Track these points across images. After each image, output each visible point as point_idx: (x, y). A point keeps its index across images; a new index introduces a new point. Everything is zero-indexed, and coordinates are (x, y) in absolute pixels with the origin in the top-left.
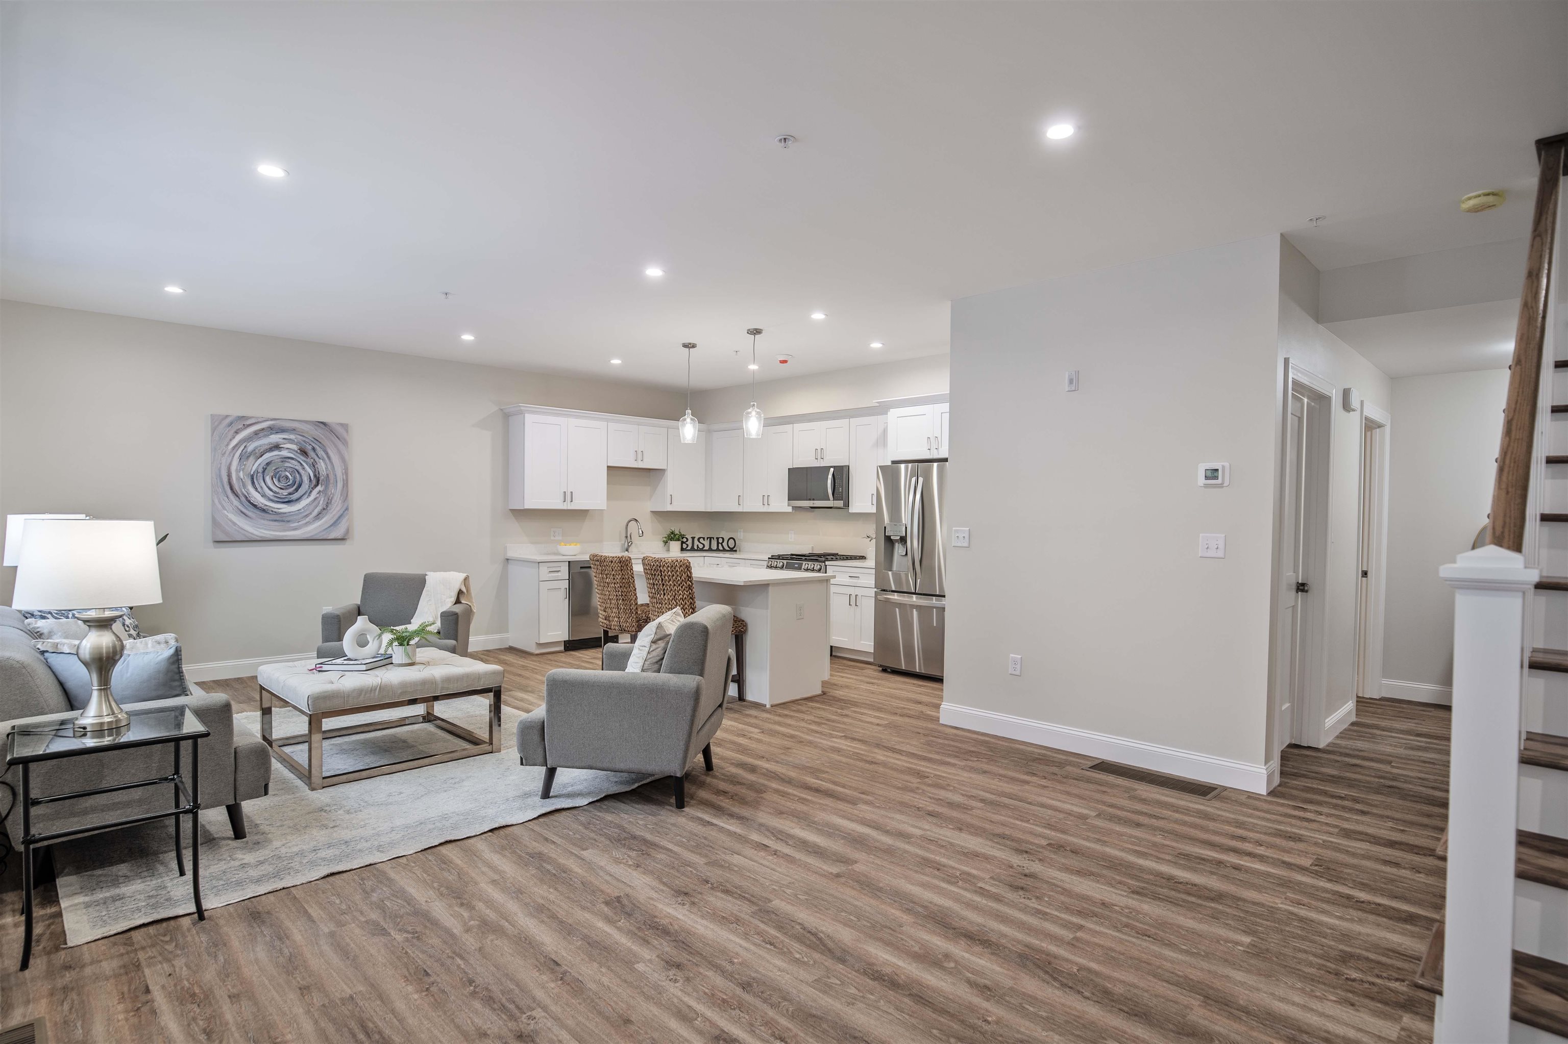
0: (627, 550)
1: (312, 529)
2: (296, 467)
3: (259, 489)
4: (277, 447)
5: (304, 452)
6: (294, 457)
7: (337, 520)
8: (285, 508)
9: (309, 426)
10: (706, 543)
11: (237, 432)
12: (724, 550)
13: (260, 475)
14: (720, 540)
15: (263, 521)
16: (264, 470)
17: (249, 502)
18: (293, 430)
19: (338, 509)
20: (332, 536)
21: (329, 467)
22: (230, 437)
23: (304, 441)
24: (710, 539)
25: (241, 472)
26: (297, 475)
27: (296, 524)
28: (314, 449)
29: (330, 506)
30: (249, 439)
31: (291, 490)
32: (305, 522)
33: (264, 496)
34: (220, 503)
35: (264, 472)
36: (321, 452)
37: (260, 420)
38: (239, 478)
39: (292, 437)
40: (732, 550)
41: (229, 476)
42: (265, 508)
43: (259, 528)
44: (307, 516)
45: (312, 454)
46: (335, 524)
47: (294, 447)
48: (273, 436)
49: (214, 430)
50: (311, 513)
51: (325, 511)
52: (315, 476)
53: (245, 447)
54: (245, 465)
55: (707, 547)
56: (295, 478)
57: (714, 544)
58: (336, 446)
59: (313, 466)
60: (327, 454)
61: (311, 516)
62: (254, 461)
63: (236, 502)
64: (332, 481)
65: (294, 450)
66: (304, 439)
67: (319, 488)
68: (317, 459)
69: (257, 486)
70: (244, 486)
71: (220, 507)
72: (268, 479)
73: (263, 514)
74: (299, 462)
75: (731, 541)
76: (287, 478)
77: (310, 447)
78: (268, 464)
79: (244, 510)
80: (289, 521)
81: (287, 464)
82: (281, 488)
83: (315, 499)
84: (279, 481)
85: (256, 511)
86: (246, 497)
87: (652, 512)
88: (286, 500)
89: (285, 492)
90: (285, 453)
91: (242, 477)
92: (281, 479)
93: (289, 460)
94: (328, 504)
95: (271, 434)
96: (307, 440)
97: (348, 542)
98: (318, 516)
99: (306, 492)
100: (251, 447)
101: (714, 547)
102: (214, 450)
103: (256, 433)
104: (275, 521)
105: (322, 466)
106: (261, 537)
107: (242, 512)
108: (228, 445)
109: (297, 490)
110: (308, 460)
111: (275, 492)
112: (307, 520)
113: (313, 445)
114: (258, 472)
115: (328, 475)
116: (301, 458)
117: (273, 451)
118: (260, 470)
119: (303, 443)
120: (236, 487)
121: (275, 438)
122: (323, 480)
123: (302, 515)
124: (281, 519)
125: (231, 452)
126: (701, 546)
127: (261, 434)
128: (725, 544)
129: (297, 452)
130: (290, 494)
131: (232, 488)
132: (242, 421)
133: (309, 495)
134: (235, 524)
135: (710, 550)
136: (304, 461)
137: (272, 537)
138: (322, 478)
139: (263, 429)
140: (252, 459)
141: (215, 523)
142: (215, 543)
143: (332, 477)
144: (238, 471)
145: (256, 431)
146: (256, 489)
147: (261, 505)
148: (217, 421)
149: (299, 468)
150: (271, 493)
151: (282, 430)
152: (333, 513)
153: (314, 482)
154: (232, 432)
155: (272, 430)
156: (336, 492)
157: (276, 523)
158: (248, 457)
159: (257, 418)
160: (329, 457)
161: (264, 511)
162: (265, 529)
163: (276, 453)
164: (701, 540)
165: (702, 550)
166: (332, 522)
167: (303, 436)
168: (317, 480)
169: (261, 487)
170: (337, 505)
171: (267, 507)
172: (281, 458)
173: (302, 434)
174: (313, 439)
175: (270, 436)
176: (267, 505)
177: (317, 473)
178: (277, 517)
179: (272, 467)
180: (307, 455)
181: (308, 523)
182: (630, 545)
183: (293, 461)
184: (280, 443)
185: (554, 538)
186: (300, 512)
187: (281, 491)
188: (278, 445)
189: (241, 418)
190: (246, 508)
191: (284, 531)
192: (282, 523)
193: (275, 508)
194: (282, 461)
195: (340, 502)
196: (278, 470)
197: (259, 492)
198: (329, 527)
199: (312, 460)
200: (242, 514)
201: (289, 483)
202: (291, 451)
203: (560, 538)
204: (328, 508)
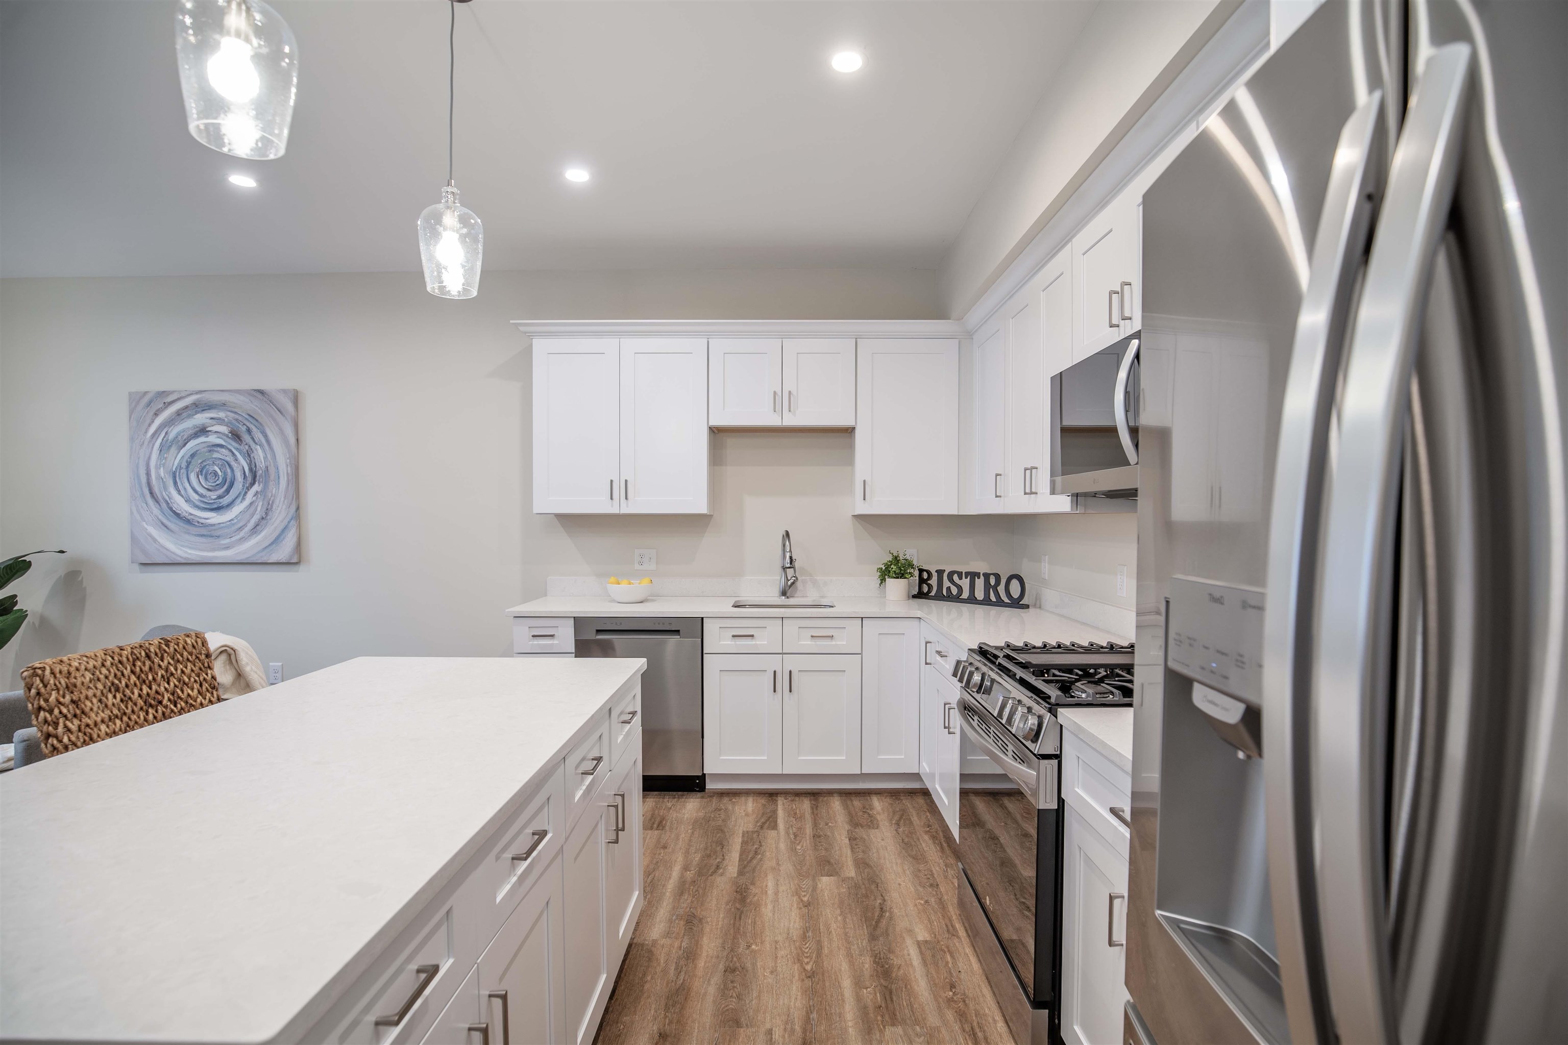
0: (784, 593)
1: (247, 548)
2: (227, 459)
3: (183, 492)
4: (203, 431)
5: (236, 436)
6: (224, 443)
7: (280, 534)
8: (214, 518)
9: (242, 398)
10: (965, 583)
11: (156, 415)
12: (1000, 603)
13: (183, 471)
14: (992, 581)
15: (187, 537)
16: (189, 463)
17: (171, 509)
18: (223, 406)
19: (280, 518)
20: (274, 558)
21: (269, 456)
22: (148, 421)
23: (237, 420)
24: (973, 576)
25: (162, 469)
26: (229, 470)
27: (227, 541)
28: (249, 431)
29: (270, 513)
30: (170, 422)
31: (220, 492)
32: (238, 537)
33: (188, 500)
34: (139, 512)
35: (187, 467)
36: (258, 435)
37: (183, 394)
38: (159, 477)
39: (222, 415)
40: (1017, 603)
41: (148, 474)
42: (190, 517)
43: (182, 546)
44: (240, 529)
45: (246, 438)
46: (277, 540)
47: (224, 429)
48: (198, 416)
49: (131, 412)
50: (245, 525)
51: (264, 522)
52: (251, 469)
53: (166, 433)
54: (166, 458)
55: (965, 595)
56: (225, 474)
57: (980, 583)
58: (277, 424)
59: (248, 455)
60: (266, 436)
61: (247, 529)
62: (176, 452)
63: (156, 511)
64: (272, 477)
65: (224, 434)
66: (237, 416)
67: (256, 487)
68: (253, 445)
69: (180, 487)
70: (165, 488)
71: (138, 518)
72: (193, 477)
73: (187, 527)
74: (230, 451)
75: (1015, 585)
76: (216, 474)
77: (244, 429)
78: (193, 456)
79: (165, 521)
80: (218, 537)
81: (216, 455)
82: (209, 490)
83: (251, 504)
84: (206, 479)
85: (178, 521)
86: (168, 504)
87: (853, 515)
88: (215, 506)
89: (214, 495)
90: (213, 439)
91: (162, 475)
92: (209, 477)
93: (219, 449)
94: (268, 511)
95: (197, 413)
96: (240, 418)
97: (302, 567)
98: (255, 530)
99: (240, 494)
100: (174, 432)
101: (980, 594)
102: (132, 440)
103: (179, 413)
104: (202, 536)
105: (259, 454)
106: (185, 559)
107: (163, 524)
108: (146, 432)
109: (228, 491)
110: (241, 447)
111: (201, 496)
112: (242, 534)
113: (248, 424)
114: (181, 468)
115: (267, 467)
116: (233, 445)
117: (198, 437)
118: (184, 465)
119: (234, 422)
120: (156, 490)
121: (201, 418)
122: (261, 476)
123: (235, 527)
124: (209, 533)
125: (150, 442)
126: (954, 591)
127: (185, 415)
128: (1001, 589)
129: (227, 436)
130: (220, 497)
131: (151, 493)
132: (162, 399)
133: (244, 499)
134: (155, 540)
135: (972, 600)
136: (237, 449)
137: (198, 560)
138: (259, 473)
139: (186, 407)
140: (173, 450)
141: (134, 539)
142: (142, 567)
143: (272, 470)
144: (157, 468)
145: (179, 411)
146: (179, 492)
147: (184, 514)
148: (135, 399)
149: (230, 459)
150: (197, 497)
151: (209, 407)
152: (275, 525)
153: (250, 479)
154: (152, 413)
155: (198, 407)
156: (280, 490)
157: (203, 540)
158: (170, 446)
159: (179, 392)
160: (268, 441)
161: (188, 522)
162: (190, 548)
163: (202, 439)
164: (955, 577)
165: (957, 599)
166: (274, 538)
167: (235, 413)
168: (253, 477)
169: (185, 489)
170: (280, 513)
171: (192, 517)
172: (209, 446)
173: (233, 409)
174: (247, 417)
175: (196, 416)
176: (191, 514)
177: (253, 466)
178: (204, 531)
179: (197, 461)
180: (241, 440)
181: (243, 540)
182: (789, 583)
183: (223, 450)
184: (208, 425)
185: (641, 567)
186: (233, 524)
187: (208, 494)
188: (205, 428)
189: (162, 394)
190: (168, 519)
191: (213, 550)
192: (210, 540)
193: (201, 518)
194: (210, 451)
195: (284, 507)
196: (205, 464)
197: (182, 496)
198: (270, 545)
199: (247, 447)
200: (162, 527)
201: (218, 482)
202: (221, 435)
203: (653, 566)
204: (268, 517)
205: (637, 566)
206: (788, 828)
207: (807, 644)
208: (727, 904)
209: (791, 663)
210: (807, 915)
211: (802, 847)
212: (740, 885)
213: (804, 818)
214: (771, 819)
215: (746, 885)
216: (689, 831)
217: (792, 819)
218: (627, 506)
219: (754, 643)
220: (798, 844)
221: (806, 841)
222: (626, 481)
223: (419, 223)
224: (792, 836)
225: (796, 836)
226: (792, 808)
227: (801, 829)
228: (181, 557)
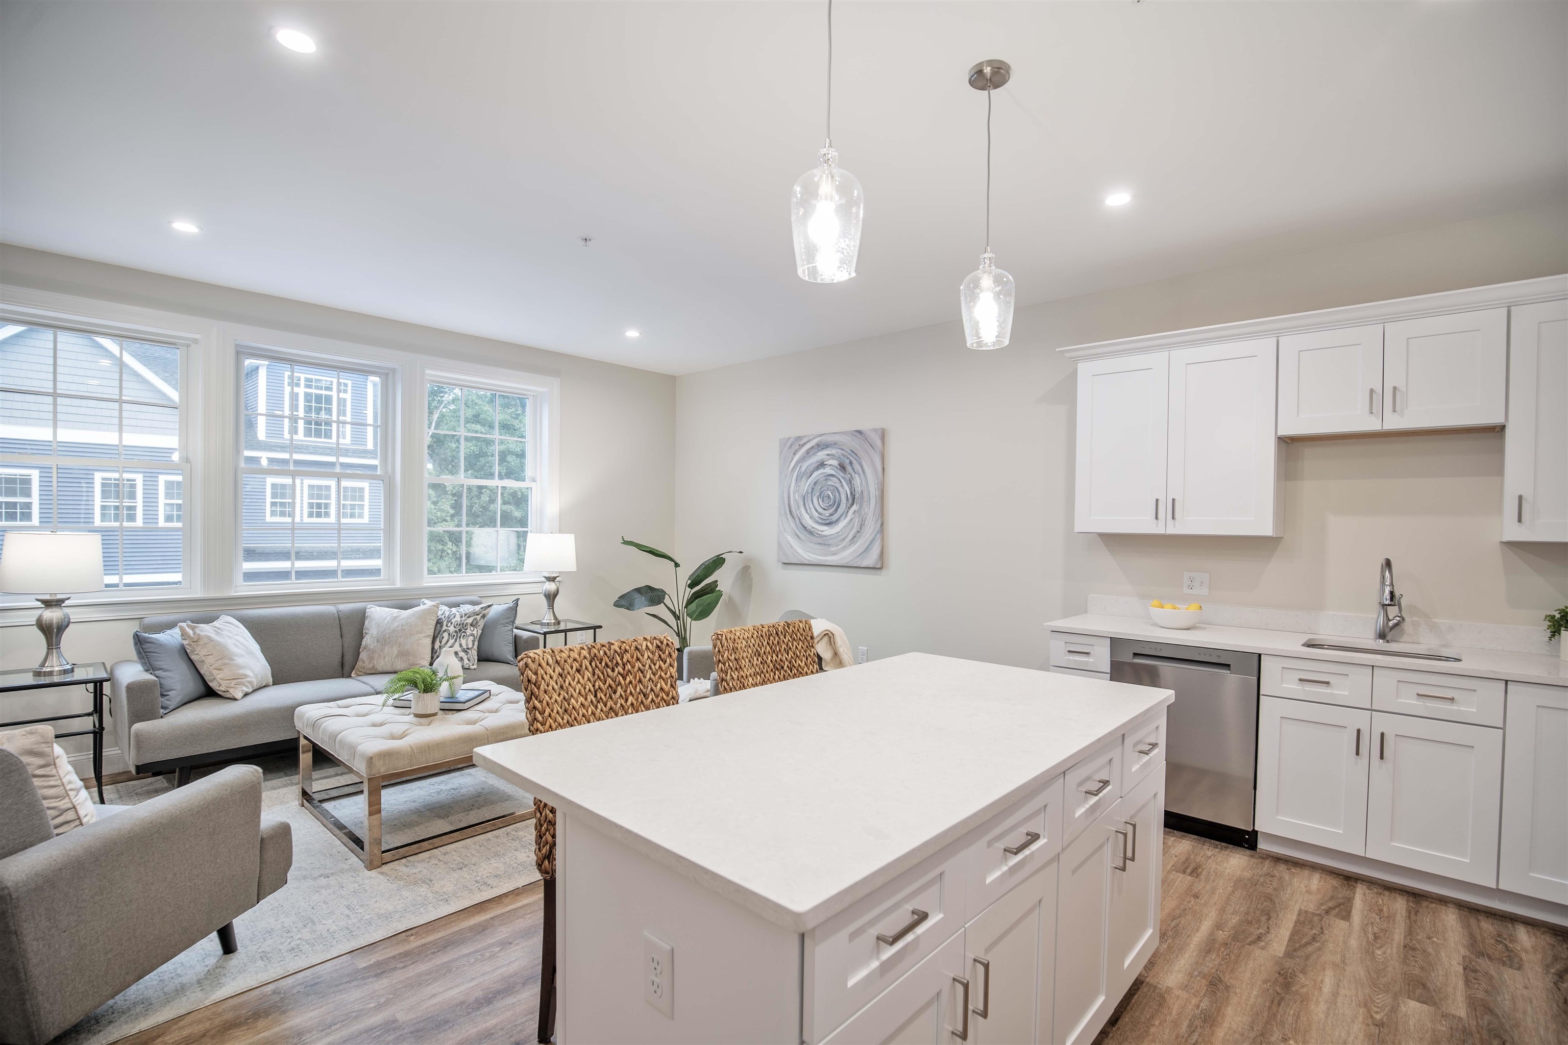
0: (1382, 636)
1: (846, 555)
3: (809, 511)
4: (822, 465)
5: (842, 468)
6: (835, 474)
7: (870, 545)
8: (827, 531)
9: (847, 437)
11: (795, 454)
13: (809, 495)
15: (811, 545)
16: (813, 489)
17: (801, 523)
18: (834, 445)
19: (870, 532)
20: (864, 564)
21: (863, 482)
22: (790, 459)
23: (843, 455)
25: (797, 494)
26: (837, 494)
27: (835, 549)
28: (851, 463)
29: (863, 528)
30: (803, 459)
31: (832, 511)
32: (842, 546)
33: (812, 517)
34: (783, 526)
35: (812, 492)
36: (857, 466)
37: (811, 438)
38: (795, 500)
39: (834, 451)
41: (789, 498)
42: (812, 530)
43: (808, 551)
44: (843, 539)
45: (849, 468)
46: (867, 550)
47: (835, 463)
48: (820, 453)
49: (781, 454)
50: (847, 537)
51: (859, 534)
52: (851, 493)
53: (800, 468)
54: (799, 486)
56: (835, 497)
58: (870, 459)
59: (850, 482)
60: (862, 467)
61: (847, 540)
62: (806, 481)
63: (793, 525)
64: (865, 499)
65: (835, 467)
66: (843, 452)
67: (854, 507)
68: (853, 474)
69: (807, 507)
70: (799, 508)
71: (783, 529)
72: (815, 499)
73: (811, 537)
74: (839, 479)
76: (829, 497)
77: (847, 461)
78: (815, 484)
79: (798, 532)
80: (829, 545)
81: (830, 483)
82: (824, 509)
83: (851, 520)
84: (823, 501)
85: (805, 533)
86: (800, 520)
88: (828, 522)
89: (827, 513)
90: (828, 470)
91: (797, 498)
92: (825, 499)
93: (831, 478)
94: (862, 526)
95: (819, 451)
96: (846, 454)
97: (884, 572)
98: (853, 540)
99: (844, 512)
100: (805, 466)
102: (781, 473)
103: (808, 452)
104: (820, 544)
105: (857, 481)
106: (809, 561)
107: (796, 534)
108: (788, 467)
109: (836, 510)
110: (846, 476)
111: (820, 514)
112: (844, 544)
113: (850, 458)
114: (808, 493)
115: (862, 491)
116: (840, 474)
117: (819, 469)
118: (810, 490)
119: (841, 456)
120: (793, 509)
121: (821, 455)
122: (858, 498)
123: (840, 538)
124: (824, 542)
125: (791, 474)
127: (811, 453)
129: (837, 468)
130: (831, 515)
131: (790, 512)
132: (798, 442)
133: (846, 516)
134: (792, 546)
136: (843, 478)
137: (817, 562)
138: (857, 496)
139: (813, 447)
140: (804, 479)
141: (779, 544)
142: (785, 566)
143: (865, 494)
144: (794, 493)
145: (808, 450)
146: (807, 511)
147: (809, 528)
148: (783, 444)
149: (838, 485)
150: (817, 514)
151: (826, 446)
152: (866, 537)
153: (850, 501)
154: (792, 454)
155: (820, 446)
156: (871, 509)
157: (820, 547)
158: (802, 477)
159: (809, 436)
160: (863, 471)
161: (811, 533)
162: (813, 553)
163: (821, 471)
166: (865, 548)
167: (843, 449)
168: (852, 499)
169: (810, 508)
170: (870, 528)
171: (813, 529)
172: (825, 476)
173: (841, 447)
174: (850, 452)
175: (818, 454)
176: (813, 528)
177: (853, 491)
178: (820, 540)
179: (818, 487)
180: (845, 470)
181: (845, 548)
182: (1391, 624)
183: (834, 478)
184: (825, 460)
185: (1191, 592)
186: (839, 536)
187: (824, 512)
188: (823, 462)
189: (799, 438)
190: (799, 531)
191: (826, 555)
192: (824, 547)
193: (819, 530)
194: (826, 480)
195: (873, 523)
196: (823, 489)
197: (808, 514)
198: (862, 553)
199: (849, 476)
200: (796, 536)
201: (830, 504)
202: (833, 467)
203: (1205, 591)
204: (862, 531)
205: (1186, 591)
206: (1367, 925)
207: (1409, 702)
208: (1265, 982)
209: (1382, 723)
210: (1377, 1036)
211: (1384, 953)
212: (1285, 968)
213: (1394, 920)
214: (1342, 907)
215: (1294, 970)
216: (1229, 888)
217: (1374, 915)
218: (1174, 526)
219: (1329, 691)
220: (1379, 948)
221: (1392, 948)
222: (1174, 500)
223: (961, 288)
224: (1371, 937)
225: (1376, 937)
226: (1377, 902)
227: (1387, 931)
228: (806, 559)
